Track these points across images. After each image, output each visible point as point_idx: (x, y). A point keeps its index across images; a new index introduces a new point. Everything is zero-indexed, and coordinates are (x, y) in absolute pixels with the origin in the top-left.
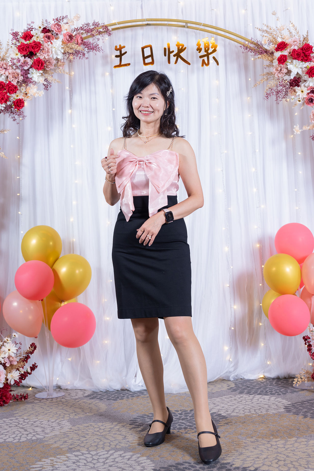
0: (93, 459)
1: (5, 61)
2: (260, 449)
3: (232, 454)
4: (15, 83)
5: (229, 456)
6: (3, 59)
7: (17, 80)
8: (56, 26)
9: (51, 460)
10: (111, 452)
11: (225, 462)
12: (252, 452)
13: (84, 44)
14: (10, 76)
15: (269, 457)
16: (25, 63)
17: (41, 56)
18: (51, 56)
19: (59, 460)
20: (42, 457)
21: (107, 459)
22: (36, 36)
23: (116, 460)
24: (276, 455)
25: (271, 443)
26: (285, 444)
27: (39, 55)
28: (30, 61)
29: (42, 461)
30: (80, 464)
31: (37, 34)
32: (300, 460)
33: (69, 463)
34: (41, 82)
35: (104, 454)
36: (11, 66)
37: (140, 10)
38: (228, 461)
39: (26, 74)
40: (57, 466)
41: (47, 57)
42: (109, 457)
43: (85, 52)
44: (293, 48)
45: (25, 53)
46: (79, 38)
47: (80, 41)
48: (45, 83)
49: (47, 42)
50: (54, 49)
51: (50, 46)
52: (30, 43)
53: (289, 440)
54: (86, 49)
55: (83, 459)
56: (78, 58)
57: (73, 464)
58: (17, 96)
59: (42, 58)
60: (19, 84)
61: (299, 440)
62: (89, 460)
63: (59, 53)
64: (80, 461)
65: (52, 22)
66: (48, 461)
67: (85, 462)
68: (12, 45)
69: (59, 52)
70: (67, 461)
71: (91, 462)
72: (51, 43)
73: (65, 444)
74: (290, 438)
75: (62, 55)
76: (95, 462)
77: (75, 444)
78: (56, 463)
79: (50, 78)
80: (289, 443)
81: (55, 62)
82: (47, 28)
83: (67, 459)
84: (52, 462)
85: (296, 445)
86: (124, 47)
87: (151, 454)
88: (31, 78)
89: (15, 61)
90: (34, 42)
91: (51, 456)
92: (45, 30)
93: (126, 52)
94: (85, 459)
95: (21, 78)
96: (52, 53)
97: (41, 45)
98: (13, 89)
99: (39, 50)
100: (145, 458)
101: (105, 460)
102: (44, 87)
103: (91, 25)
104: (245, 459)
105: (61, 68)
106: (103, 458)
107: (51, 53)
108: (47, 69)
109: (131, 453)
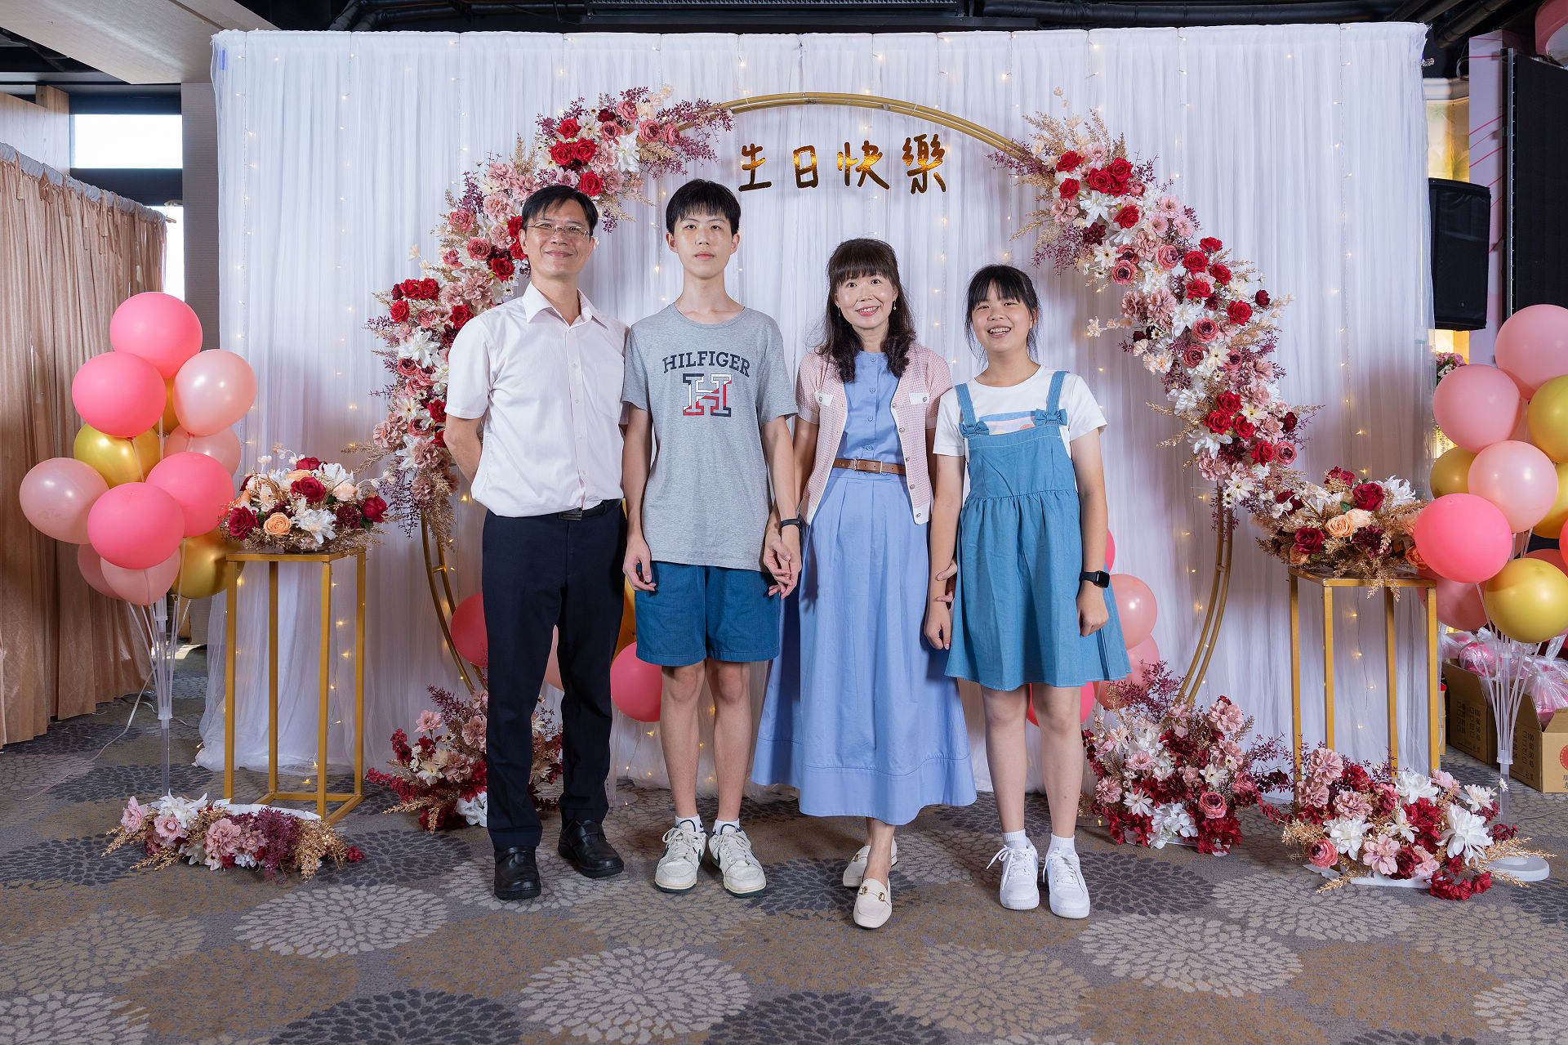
0: (646, 970)
1: (528, 175)
6: (525, 171)
8: (627, 106)
9: (571, 963)
10: (681, 954)
13: (680, 143)
17: (597, 167)
18: (616, 167)
19: (584, 966)
21: (670, 969)
22: (588, 127)
23: (686, 975)
24: (979, 990)
25: (978, 959)
26: (1002, 965)
27: (593, 164)
28: (574, 177)
29: (554, 965)
30: (621, 979)
31: (588, 123)
33: (600, 976)
35: (667, 959)
37: (796, 70)
40: (577, 980)
41: (606, 170)
42: (676, 965)
43: (683, 160)
44: (1092, 164)
45: (565, 162)
46: (671, 133)
47: (672, 138)
49: (607, 140)
50: (620, 155)
51: (613, 148)
52: (575, 143)
53: (1014, 954)
54: (685, 153)
55: (627, 967)
56: (669, 170)
57: (608, 977)
59: (597, 171)
61: (1033, 958)
62: (638, 969)
63: (631, 160)
64: (622, 971)
65: (620, 99)
66: (564, 965)
67: (630, 975)
68: (542, 145)
69: (631, 158)
70: (598, 968)
71: (639, 976)
72: (617, 142)
73: (606, 925)
74: (1017, 950)
75: (637, 165)
76: (646, 975)
77: (623, 927)
78: (576, 973)
79: (613, 210)
80: (1012, 962)
81: (623, 178)
82: (610, 111)
83: (599, 964)
84: (571, 969)
85: (1025, 967)
86: (760, 148)
87: (751, 967)
89: (546, 176)
90: (583, 140)
92: (605, 116)
93: (764, 160)
94: (631, 969)
96: (617, 161)
97: (597, 146)
99: (592, 155)
100: (739, 976)
101: (666, 971)
103: (694, 105)
105: (635, 190)
106: (664, 969)
107: (614, 160)
108: (608, 192)
109: (716, 962)
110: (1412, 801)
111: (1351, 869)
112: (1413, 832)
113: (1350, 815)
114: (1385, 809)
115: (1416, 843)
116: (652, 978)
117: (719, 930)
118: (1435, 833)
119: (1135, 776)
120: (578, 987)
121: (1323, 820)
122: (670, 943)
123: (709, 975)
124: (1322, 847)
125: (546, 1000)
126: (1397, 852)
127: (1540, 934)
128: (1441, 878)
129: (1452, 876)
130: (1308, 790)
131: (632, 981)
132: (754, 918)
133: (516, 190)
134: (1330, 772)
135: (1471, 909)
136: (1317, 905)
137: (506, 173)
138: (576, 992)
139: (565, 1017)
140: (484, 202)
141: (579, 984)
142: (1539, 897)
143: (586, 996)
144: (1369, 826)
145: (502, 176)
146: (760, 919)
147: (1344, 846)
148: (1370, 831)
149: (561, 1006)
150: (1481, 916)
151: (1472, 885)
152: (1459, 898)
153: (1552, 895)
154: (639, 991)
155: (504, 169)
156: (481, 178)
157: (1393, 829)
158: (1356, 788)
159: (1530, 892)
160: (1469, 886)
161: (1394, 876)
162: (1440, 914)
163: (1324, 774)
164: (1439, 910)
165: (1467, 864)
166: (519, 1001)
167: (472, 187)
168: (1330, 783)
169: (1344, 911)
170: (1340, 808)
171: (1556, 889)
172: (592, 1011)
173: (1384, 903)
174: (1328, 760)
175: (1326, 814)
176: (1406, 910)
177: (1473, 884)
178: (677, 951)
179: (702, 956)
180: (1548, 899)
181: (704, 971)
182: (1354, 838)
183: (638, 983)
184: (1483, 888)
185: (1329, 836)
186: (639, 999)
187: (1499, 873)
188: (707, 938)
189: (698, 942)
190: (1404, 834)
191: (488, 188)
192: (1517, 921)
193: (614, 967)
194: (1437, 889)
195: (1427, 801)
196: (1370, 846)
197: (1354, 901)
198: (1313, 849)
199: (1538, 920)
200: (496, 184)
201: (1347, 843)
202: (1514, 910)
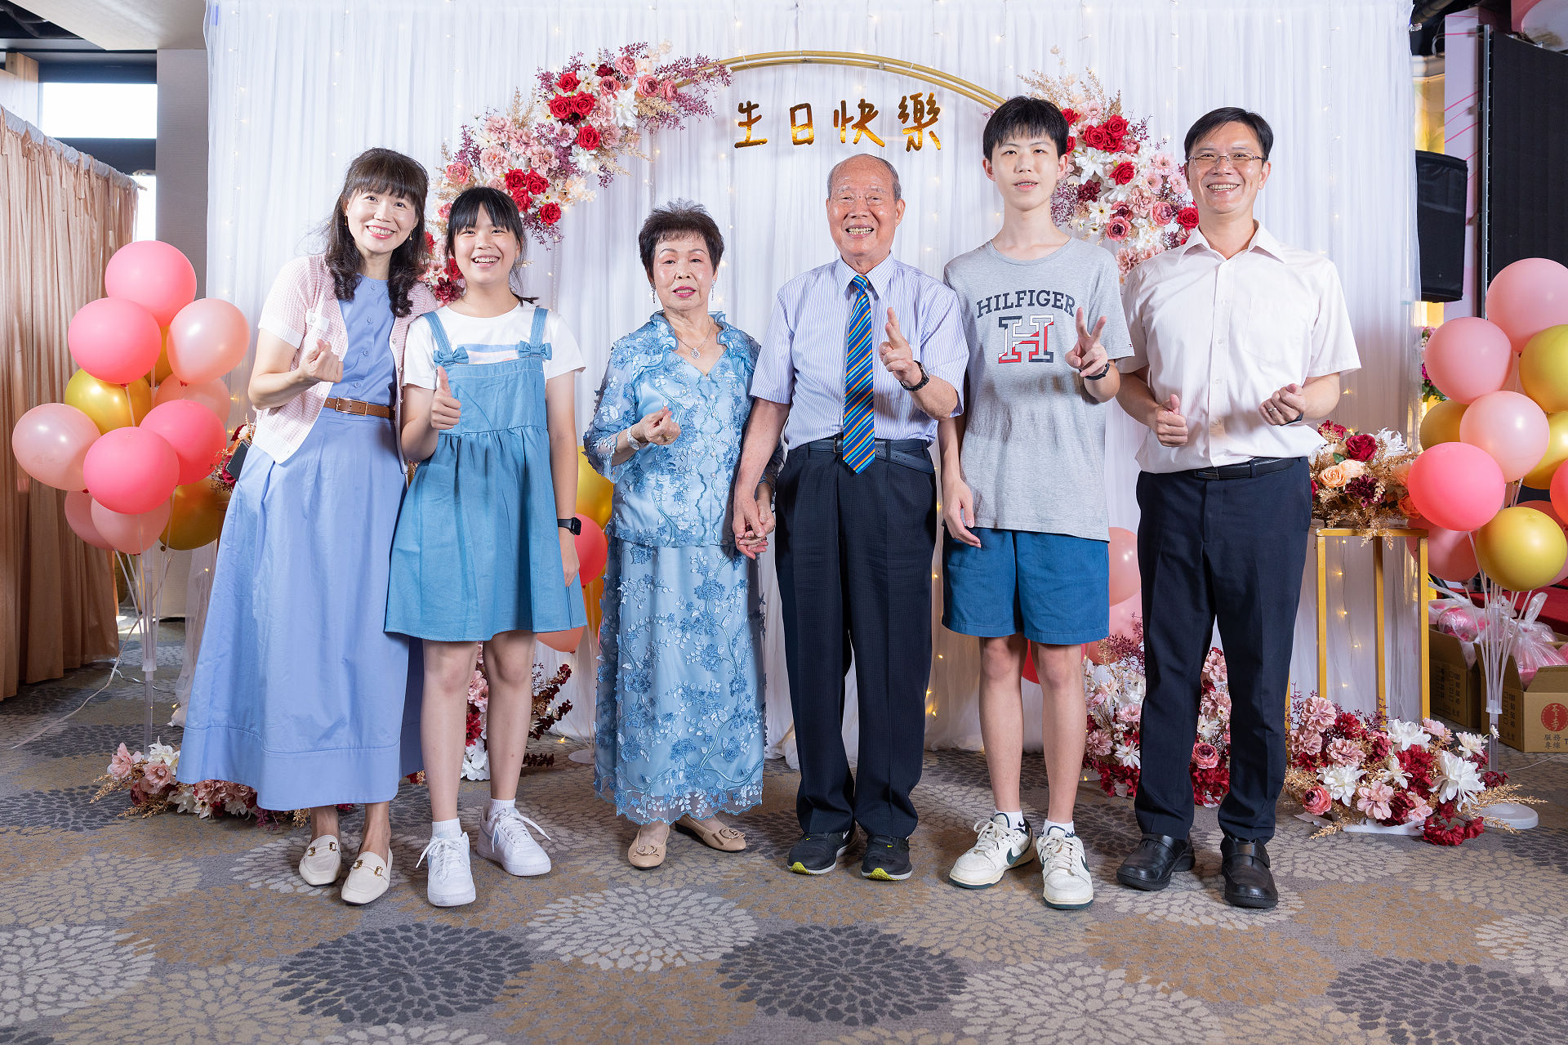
0: (650, 906)
1: (525, 129)
2: (958, 909)
3: (905, 916)
4: (542, 172)
5: (898, 919)
6: (523, 125)
7: (548, 165)
8: (625, 62)
9: (575, 900)
10: (684, 893)
11: (888, 932)
12: (942, 914)
13: (679, 98)
14: (535, 159)
15: (972, 928)
16: (564, 134)
17: (594, 121)
18: (613, 122)
19: (588, 903)
20: (560, 894)
21: (674, 906)
22: (586, 81)
23: (691, 911)
24: (985, 924)
27: (591, 119)
28: (572, 131)
29: (558, 903)
30: (626, 914)
31: (586, 78)
32: (1028, 939)
33: (605, 911)
34: (593, 171)
35: (672, 898)
36: (538, 139)
38: (894, 932)
39: (565, 156)
41: (605, 125)
42: (680, 903)
44: (1088, 122)
45: (563, 116)
46: (669, 88)
47: (670, 93)
48: (602, 174)
49: (605, 95)
50: (618, 109)
51: (612, 103)
52: (574, 97)
53: (1016, 893)
54: (683, 108)
55: (631, 904)
56: (666, 125)
57: (613, 913)
58: (548, 198)
59: (595, 125)
60: (552, 174)
62: (642, 906)
63: (628, 115)
64: (626, 907)
65: (619, 55)
66: (568, 902)
67: (635, 911)
68: (540, 99)
69: (630, 113)
70: (603, 905)
71: (644, 912)
73: (606, 867)
74: (1018, 890)
75: (635, 120)
76: (651, 911)
79: (610, 166)
80: (1015, 899)
81: (620, 133)
82: (608, 66)
86: (756, 106)
87: (755, 903)
88: (574, 164)
89: (544, 130)
90: (582, 94)
91: (576, 893)
92: (604, 70)
93: (760, 117)
94: (635, 905)
95: (555, 163)
96: (615, 115)
97: (595, 100)
98: (540, 185)
99: (590, 109)
100: (744, 912)
101: (670, 908)
102: (599, 180)
103: (692, 62)
104: (926, 929)
105: (632, 145)
106: (668, 905)
107: (612, 113)
108: (606, 147)
109: (720, 899)
110: (1404, 748)
111: (1344, 815)
112: (1406, 777)
113: (1344, 762)
114: (1378, 755)
115: (1409, 790)
116: (657, 914)
117: (720, 872)
118: (1427, 779)
119: (1126, 728)
120: (584, 921)
121: (1317, 767)
122: (672, 883)
123: (714, 912)
124: (1316, 793)
125: (553, 933)
126: (1391, 797)
127: (1534, 875)
128: (1433, 825)
129: (1444, 821)
130: (1301, 738)
131: (637, 916)
132: (752, 861)
133: (514, 143)
134: (1323, 719)
135: (1464, 854)
136: (1312, 850)
137: (503, 127)
138: (582, 925)
139: (574, 948)
140: (481, 156)
141: (585, 918)
142: (1530, 843)
143: (594, 929)
144: (1362, 772)
145: (500, 130)
146: (759, 862)
147: (1338, 792)
148: (1363, 777)
149: (570, 938)
150: (1475, 860)
151: (1465, 831)
152: (1452, 844)
153: (1543, 841)
154: (646, 925)
155: (502, 123)
156: (478, 132)
157: (1387, 775)
158: (1348, 736)
159: (1520, 839)
160: (1462, 831)
161: (1387, 823)
162: (1435, 858)
163: (1318, 722)
164: (1432, 855)
165: (1459, 810)
166: (527, 933)
167: (468, 141)
168: (1323, 731)
169: (1339, 855)
170: (1334, 755)
171: (1546, 836)
172: (600, 942)
173: (1377, 848)
174: (1321, 708)
175: (1319, 761)
176: (1400, 854)
177: (1466, 829)
178: (679, 890)
179: (705, 895)
180: (1539, 844)
181: (708, 907)
182: (1348, 785)
183: (645, 919)
184: (1476, 833)
185: (1323, 783)
186: (647, 932)
187: (1490, 821)
188: (707, 879)
189: (699, 883)
190: (1397, 779)
191: (484, 140)
192: (1510, 863)
193: (618, 904)
194: (1431, 836)
195: (1420, 747)
196: (1364, 792)
197: (1349, 846)
198: (1307, 795)
199: (1531, 863)
200: (494, 136)
201: (1341, 790)
202: (1506, 854)
